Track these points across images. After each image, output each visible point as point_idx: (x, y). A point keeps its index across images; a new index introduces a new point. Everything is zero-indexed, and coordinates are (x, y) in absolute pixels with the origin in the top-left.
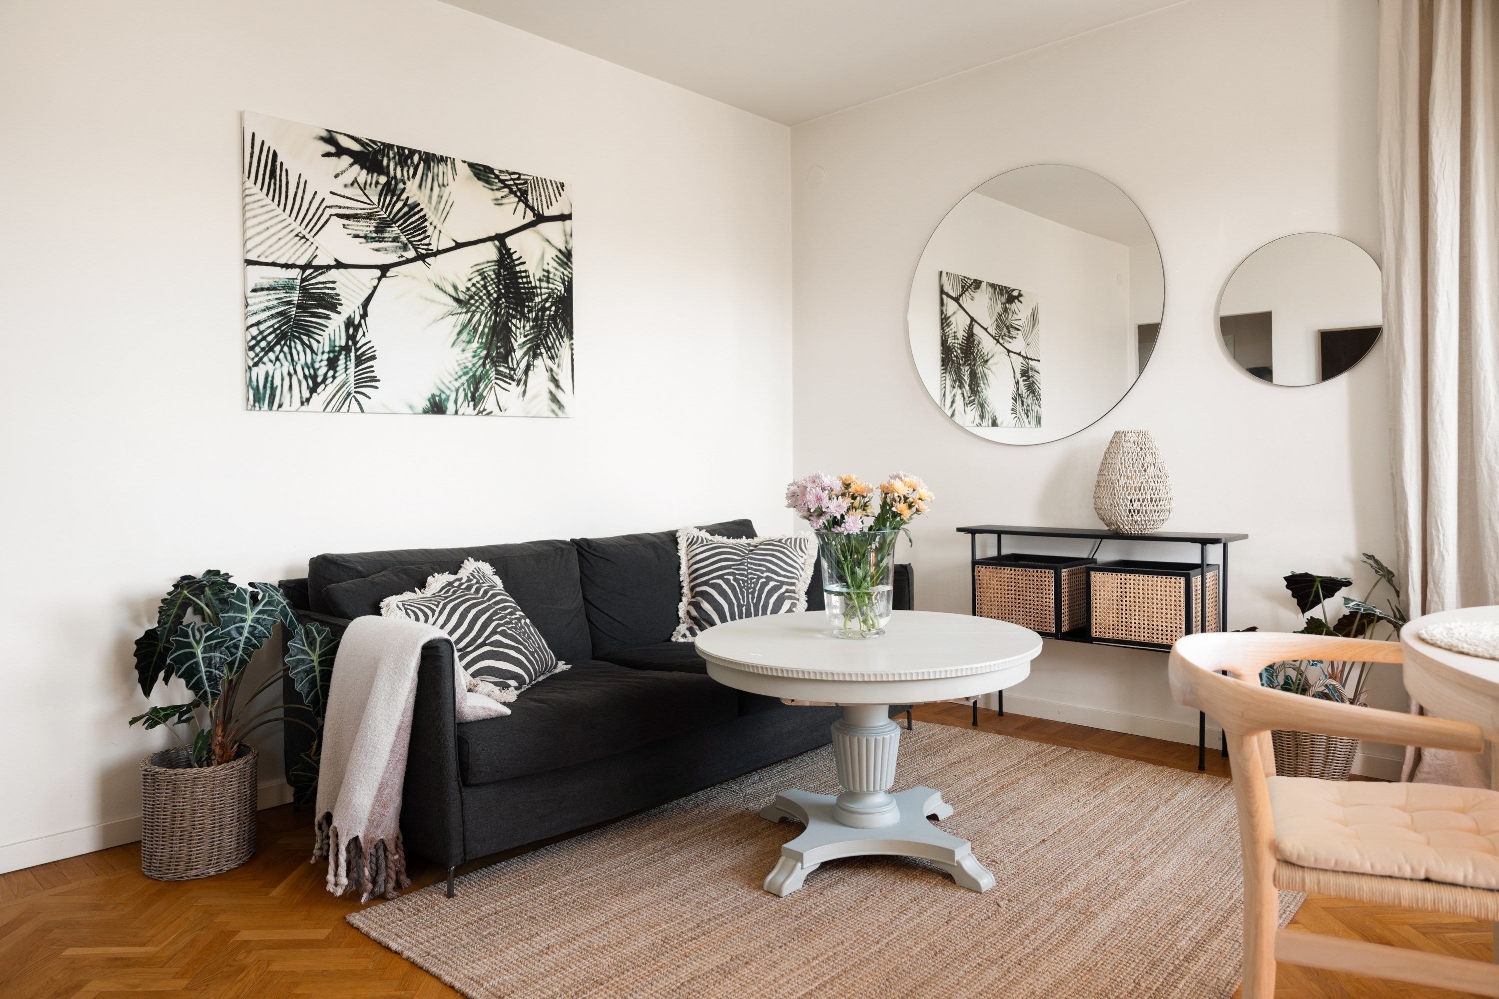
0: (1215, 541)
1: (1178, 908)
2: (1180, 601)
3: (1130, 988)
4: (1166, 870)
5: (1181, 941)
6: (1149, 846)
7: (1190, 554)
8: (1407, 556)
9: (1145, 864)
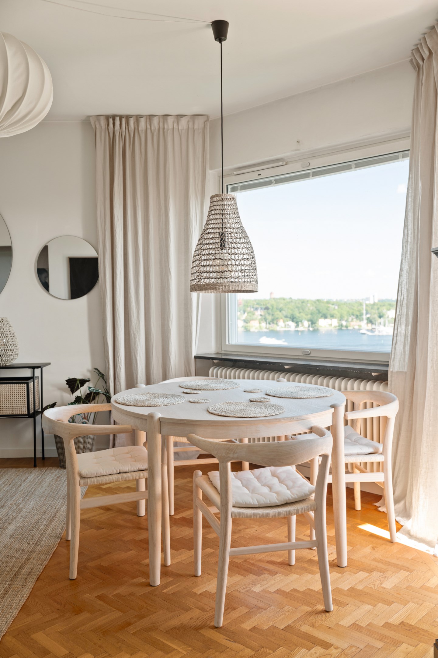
0: (38, 367)
1: (38, 516)
2: (24, 395)
3: (27, 545)
4: (30, 505)
5: (41, 527)
6: (21, 499)
7: (27, 373)
8: (109, 368)
9: (21, 506)
